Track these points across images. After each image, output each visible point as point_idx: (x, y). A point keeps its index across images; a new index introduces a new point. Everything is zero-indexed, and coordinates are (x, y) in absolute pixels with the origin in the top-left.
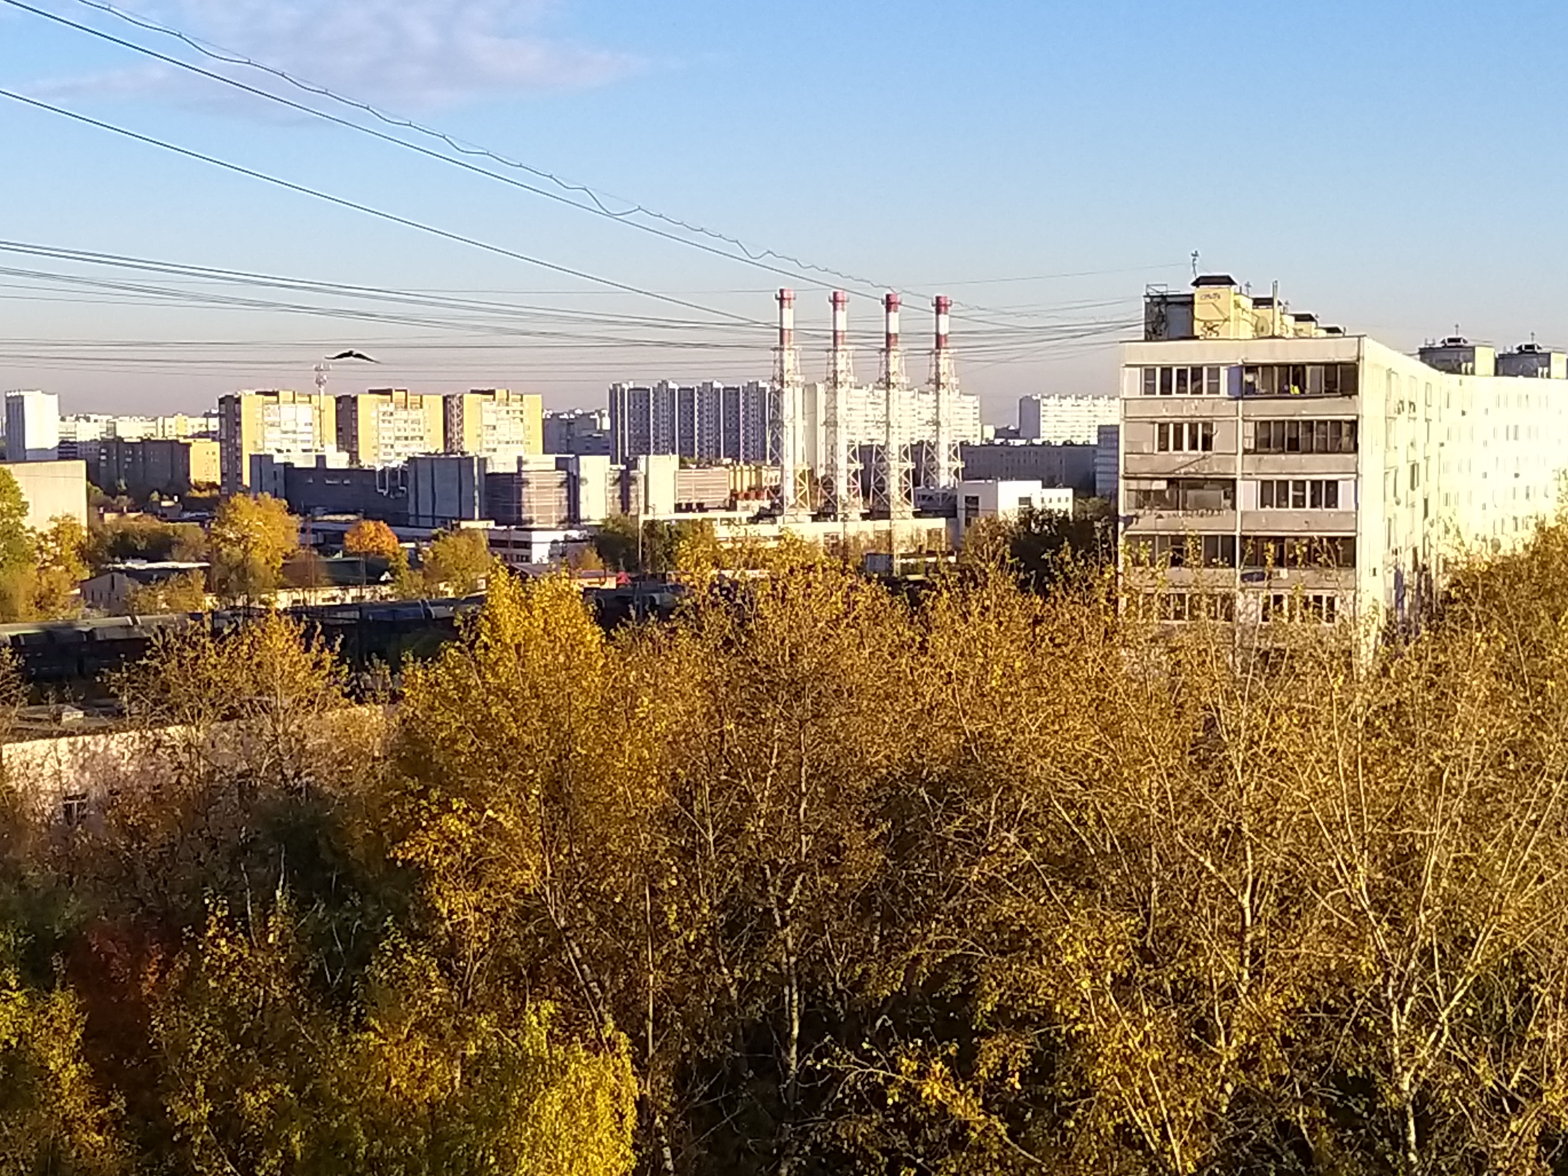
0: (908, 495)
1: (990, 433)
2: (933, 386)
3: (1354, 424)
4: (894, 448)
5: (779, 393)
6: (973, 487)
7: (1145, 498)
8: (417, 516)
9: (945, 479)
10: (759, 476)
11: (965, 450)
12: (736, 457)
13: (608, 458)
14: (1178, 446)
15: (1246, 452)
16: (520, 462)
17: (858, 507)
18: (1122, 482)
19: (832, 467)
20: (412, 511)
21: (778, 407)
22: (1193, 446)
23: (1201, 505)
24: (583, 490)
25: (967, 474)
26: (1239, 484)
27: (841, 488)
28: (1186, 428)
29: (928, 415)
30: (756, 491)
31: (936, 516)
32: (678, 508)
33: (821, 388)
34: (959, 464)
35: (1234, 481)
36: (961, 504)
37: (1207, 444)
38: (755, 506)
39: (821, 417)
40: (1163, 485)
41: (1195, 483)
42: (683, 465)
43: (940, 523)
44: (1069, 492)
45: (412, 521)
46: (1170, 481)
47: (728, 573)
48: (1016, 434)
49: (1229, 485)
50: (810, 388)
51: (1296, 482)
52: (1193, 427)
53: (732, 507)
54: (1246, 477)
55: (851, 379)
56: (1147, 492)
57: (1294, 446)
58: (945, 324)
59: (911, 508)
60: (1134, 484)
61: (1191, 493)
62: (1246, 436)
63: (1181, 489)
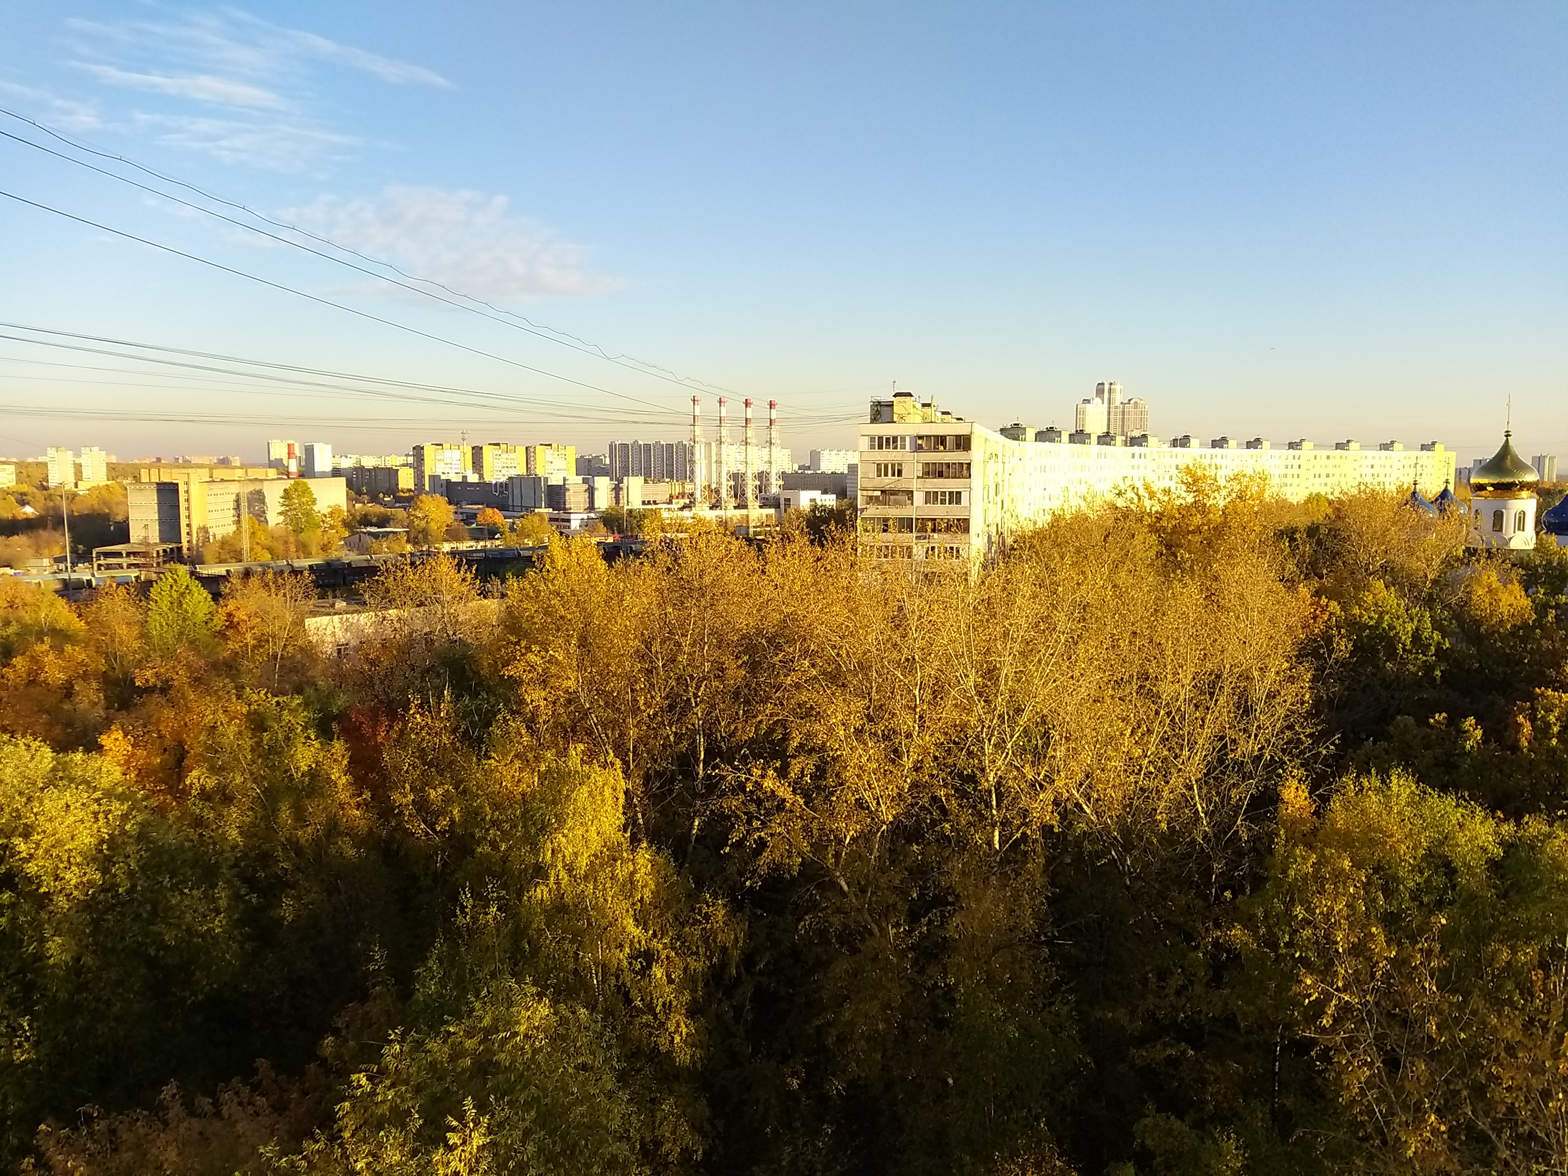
0: (756, 497)
1: (796, 467)
2: (768, 444)
3: (969, 464)
4: (749, 475)
5: (693, 447)
6: (788, 494)
7: (871, 500)
8: (513, 506)
9: (774, 490)
10: (683, 487)
11: (784, 475)
12: (672, 478)
13: (608, 478)
14: (886, 475)
15: (918, 477)
16: (565, 479)
17: (733, 502)
18: (859, 492)
19: (719, 483)
20: (511, 503)
21: (692, 454)
22: (893, 475)
23: (897, 503)
24: (596, 493)
25: (785, 487)
26: (915, 493)
27: (724, 493)
28: (890, 466)
29: (766, 458)
30: (682, 495)
31: (770, 507)
32: (644, 503)
33: (713, 444)
34: (781, 482)
35: (912, 492)
36: (782, 502)
37: (900, 473)
38: (682, 502)
39: (714, 459)
40: (879, 493)
41: (894, 492)
42: (646, 481)
43: (772, 511)
44: (834, 496)
45: (511, 508)
46: (882, 491)
47: (668, 535)
48: (809, 468)
49: (910, 494)
50: (708, 444)
51: (942, 492)
52: (893, 465)
53: (670, 502)
54: (918, 490)
55: (728, 440)
56: (871, 497)
57: (941, 475)
58: (774, 414)
59: (758, 504)
60: (865, 493)
62: (918, 470)
63: (887, 495)
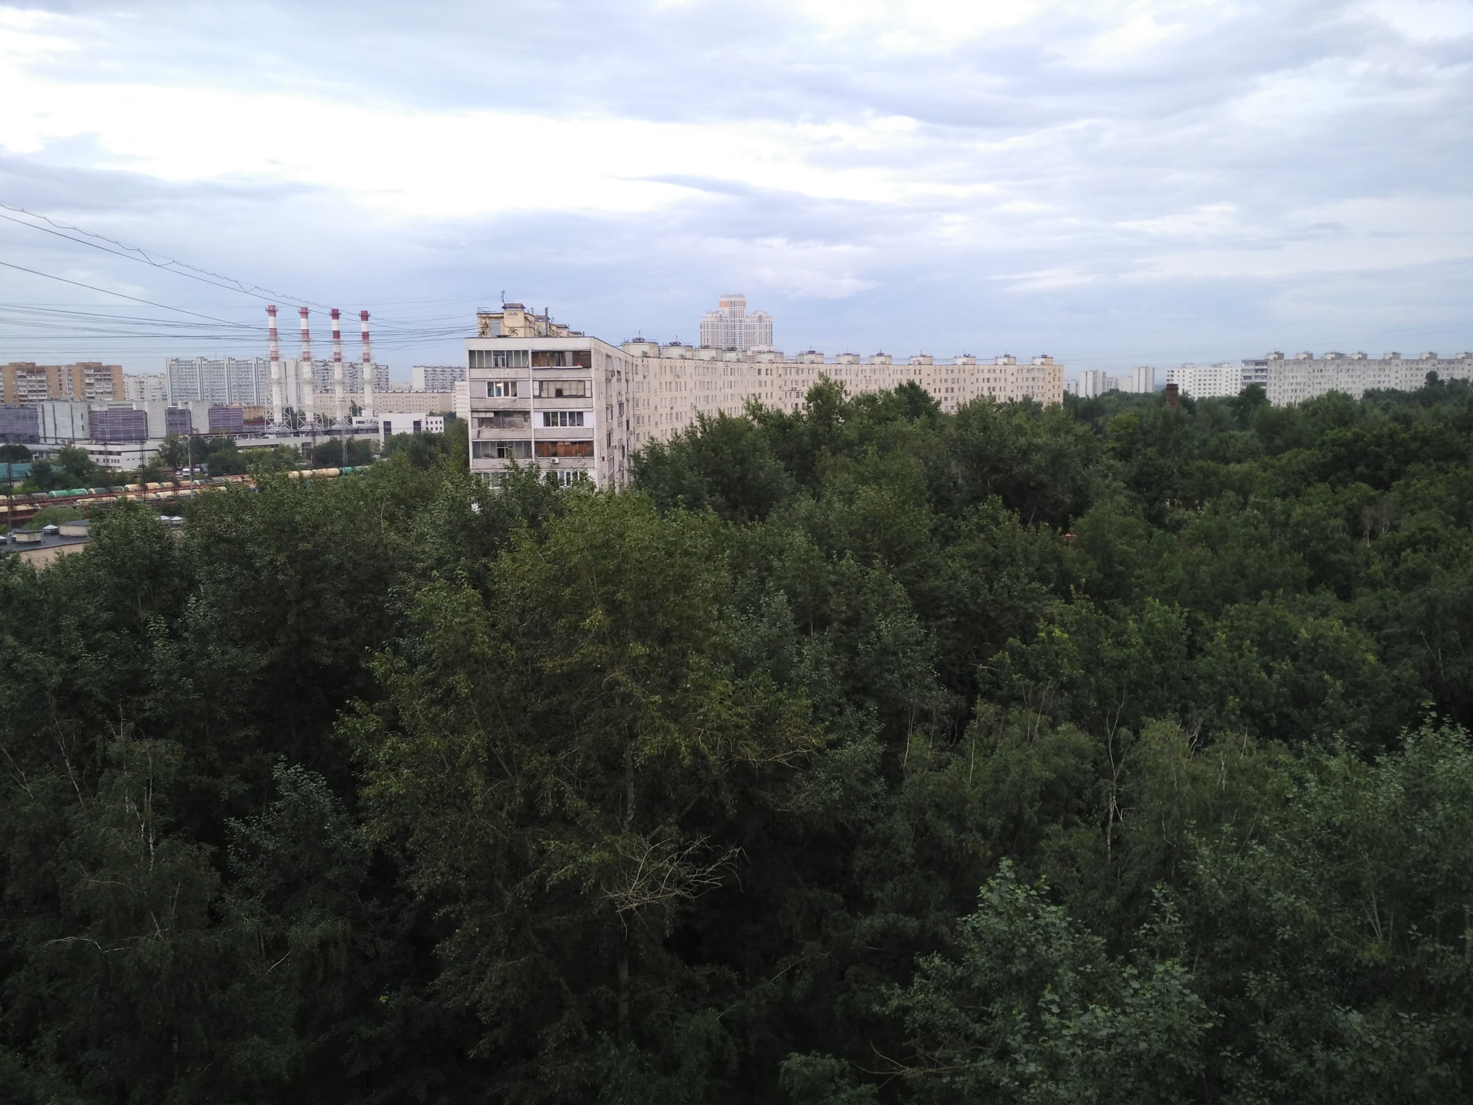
7: (483, 422)
8: (45, 436)
14: (499, 394)
15: (534, 397)
20: (41, 434)
23: (512, 425)
26: (532, 414)
28: (502, 385)
35: (528, 413)
37: (514, 392)
40: (492, 415)
46: (495, 412)
49: (526, 414)
51: (561, 413)
52: (506, 384)
54: (537, 410)
56: (483, 419)
60: (476, 415)
61: (507, 419)
62: (534, 388)
63: (501, 417)
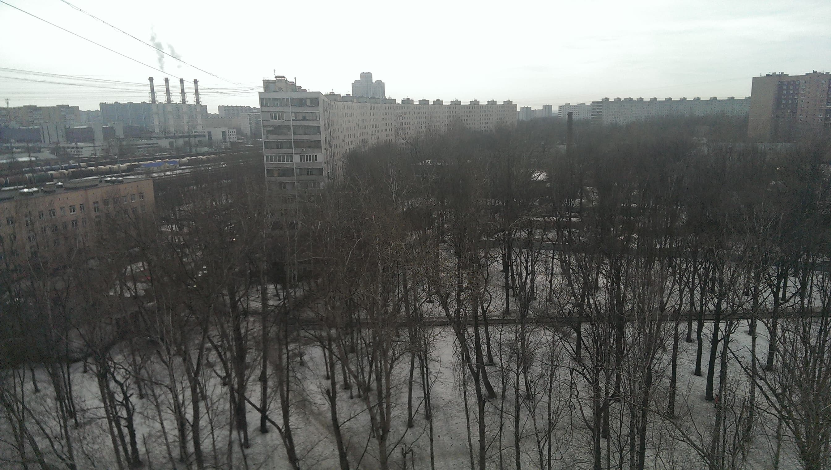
3: (319, 113)
6: (209, 129)
9: (201, 127)
22: (279, 119)
23: (282, 133)
24: (95, 132)
27: (173, 130)
28: (277, 114)
31: (200, 136)
36: (206, 133)
37: (283, 118)
41: (279, 128)
43: (201, 139)
44: (235, 130)
46: (274, 127)
56: (269, 131)
57: (304, 119)
60: (265, 129)
61: (280, 131)
62: (293, 116)
63: (277, 130)
